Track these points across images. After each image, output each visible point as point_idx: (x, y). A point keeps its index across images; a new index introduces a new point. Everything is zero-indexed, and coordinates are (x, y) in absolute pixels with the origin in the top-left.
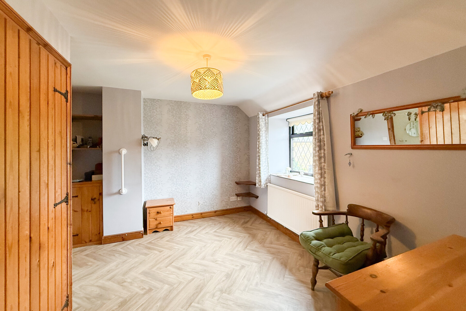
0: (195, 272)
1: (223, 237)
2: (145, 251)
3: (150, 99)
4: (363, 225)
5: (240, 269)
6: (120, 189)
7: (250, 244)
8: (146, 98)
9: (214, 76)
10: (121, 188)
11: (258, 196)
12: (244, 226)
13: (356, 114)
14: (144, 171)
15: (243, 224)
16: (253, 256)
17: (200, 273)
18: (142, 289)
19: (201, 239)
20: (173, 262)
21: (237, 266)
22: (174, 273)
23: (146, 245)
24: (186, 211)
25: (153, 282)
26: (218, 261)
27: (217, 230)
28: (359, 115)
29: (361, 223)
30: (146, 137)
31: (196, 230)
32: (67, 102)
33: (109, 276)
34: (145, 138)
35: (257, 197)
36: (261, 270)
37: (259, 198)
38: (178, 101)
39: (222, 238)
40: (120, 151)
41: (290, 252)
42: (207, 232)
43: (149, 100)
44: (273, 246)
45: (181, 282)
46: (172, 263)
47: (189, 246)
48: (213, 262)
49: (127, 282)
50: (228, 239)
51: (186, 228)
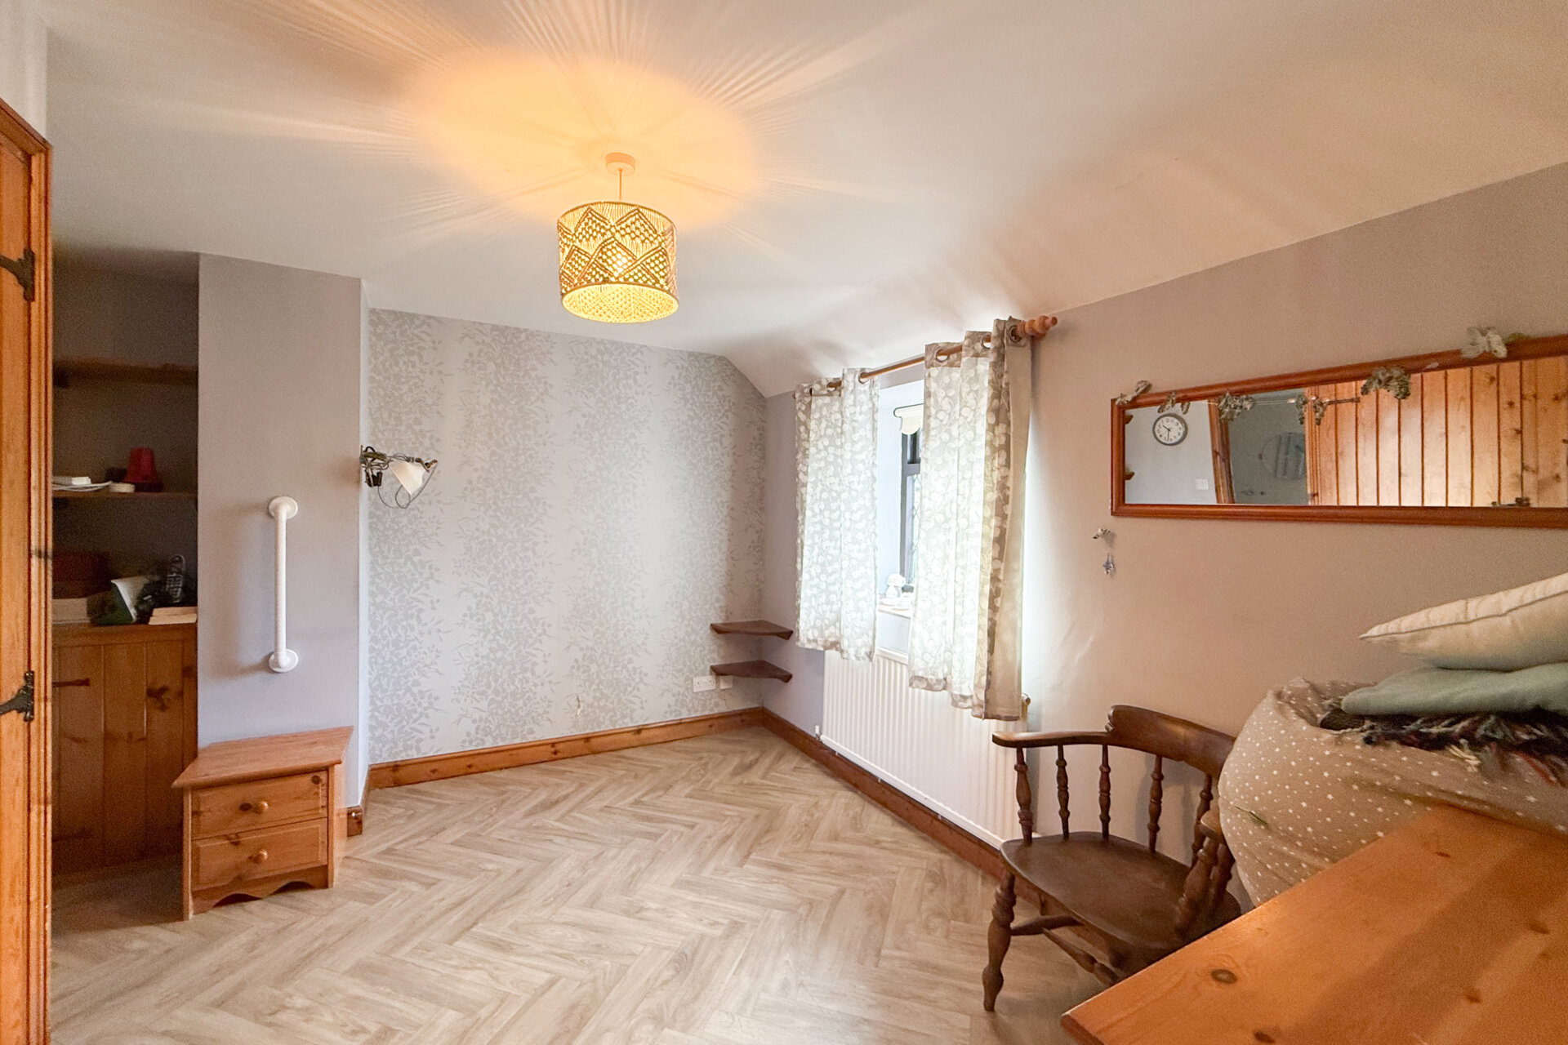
0: (561, 955)
1: (665, 821)
2: (370, 885)
3: (394, 312)
4: (1159, 777)
5: (728, 936)
6: (267, 653)
7: (760, 844)
8: (383, 310)
9: (656, 238)
10: (273, 650)
11: (792, 672)
12: (738, 779)
13: (1129, 398)
14: (370, 583)
15: (735, 773)
16: (772, 887)
17: (579, 959)
18: (354, 1033)
19: (581, 831)
20: (475, 924)
21: (714, 924)
22: (480, 965)
23: (371, 860)
24: (531, 732)
25: (397, 1004)
26: (647, 909)
27: (643, 796)
28: (1139, 401)
29: (1153, 769)
30: (382, 456)
31: (566, 797)
32: (29, 297)
33: (217, 991)
34: (374, 459)
35: (787, 678)
36: (798, 937)
37: (793, 680)
38: (507, 327)
39: (661, 825)
40: (271, 507)
41: (899, 866)
42: (606, 807)
43: (392, 317)
44: (841, 846)
45: (508, 994)
46: (472, 927)
47: (539, 861)
48: (627, 913)
49: (293, 1008)
50: (682, 829)
51: (529, 791)
